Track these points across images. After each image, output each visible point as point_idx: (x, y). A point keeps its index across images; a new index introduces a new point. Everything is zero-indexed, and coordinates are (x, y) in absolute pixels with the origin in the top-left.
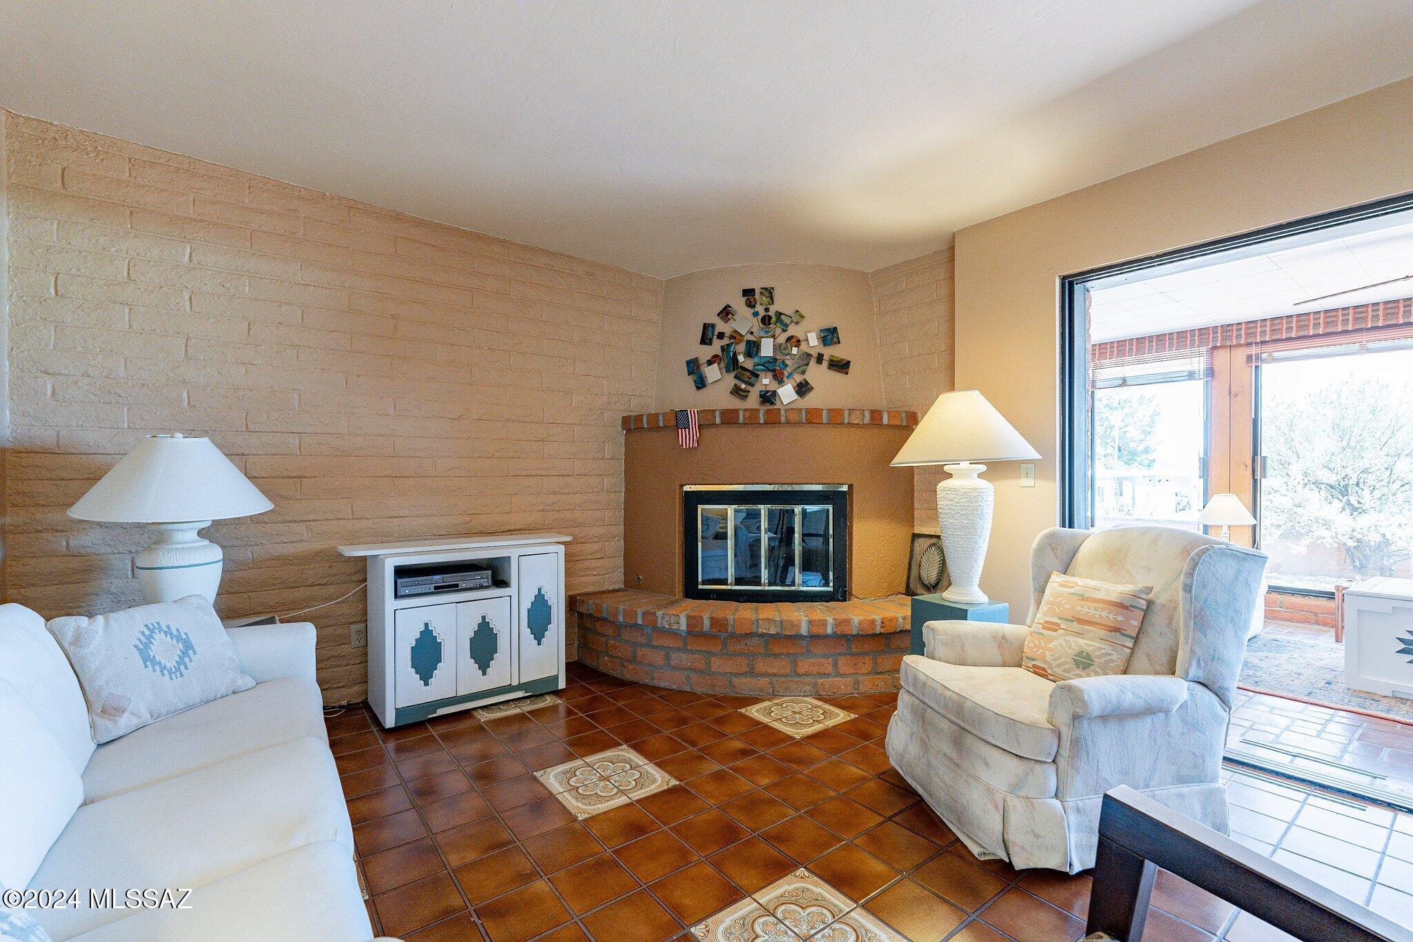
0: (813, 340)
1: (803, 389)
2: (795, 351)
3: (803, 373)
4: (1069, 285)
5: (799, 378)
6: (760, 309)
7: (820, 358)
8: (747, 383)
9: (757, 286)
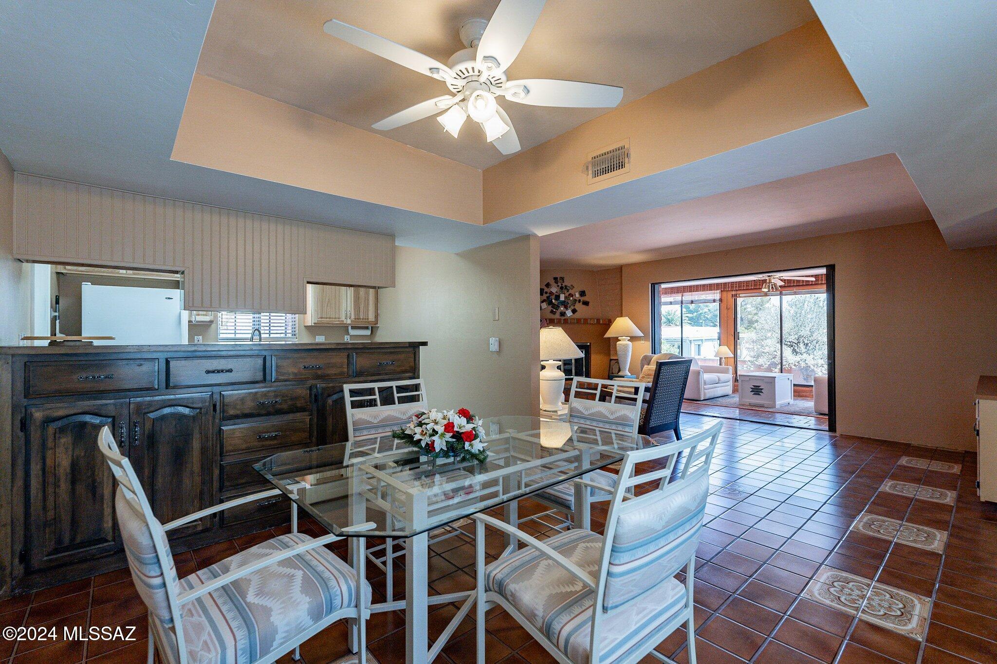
0: (577, 295)
1: (574, 311)
2: (571, 298)
3: (574, 306)
4: (653, 285)
5: (572, 307)
6: (560, 284)
7: (579, 301)
8: (556, 309)
9: (558, 276)
